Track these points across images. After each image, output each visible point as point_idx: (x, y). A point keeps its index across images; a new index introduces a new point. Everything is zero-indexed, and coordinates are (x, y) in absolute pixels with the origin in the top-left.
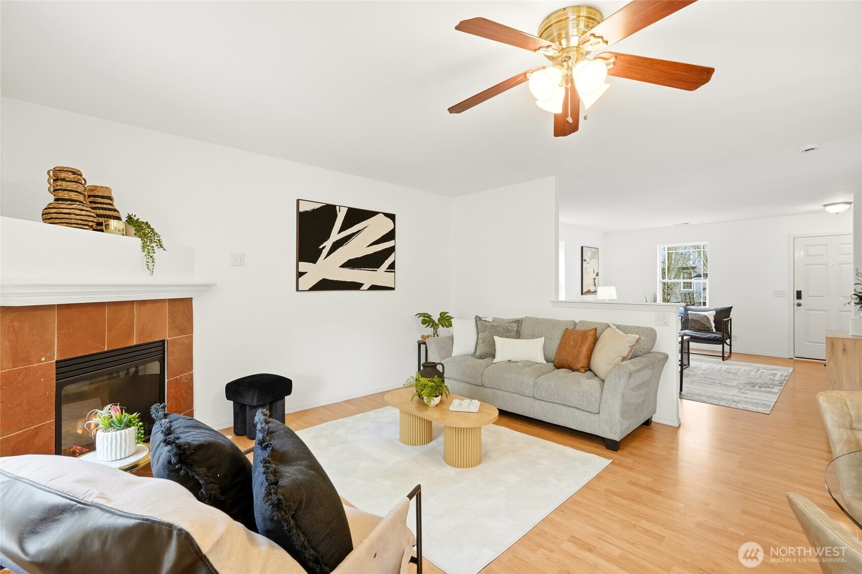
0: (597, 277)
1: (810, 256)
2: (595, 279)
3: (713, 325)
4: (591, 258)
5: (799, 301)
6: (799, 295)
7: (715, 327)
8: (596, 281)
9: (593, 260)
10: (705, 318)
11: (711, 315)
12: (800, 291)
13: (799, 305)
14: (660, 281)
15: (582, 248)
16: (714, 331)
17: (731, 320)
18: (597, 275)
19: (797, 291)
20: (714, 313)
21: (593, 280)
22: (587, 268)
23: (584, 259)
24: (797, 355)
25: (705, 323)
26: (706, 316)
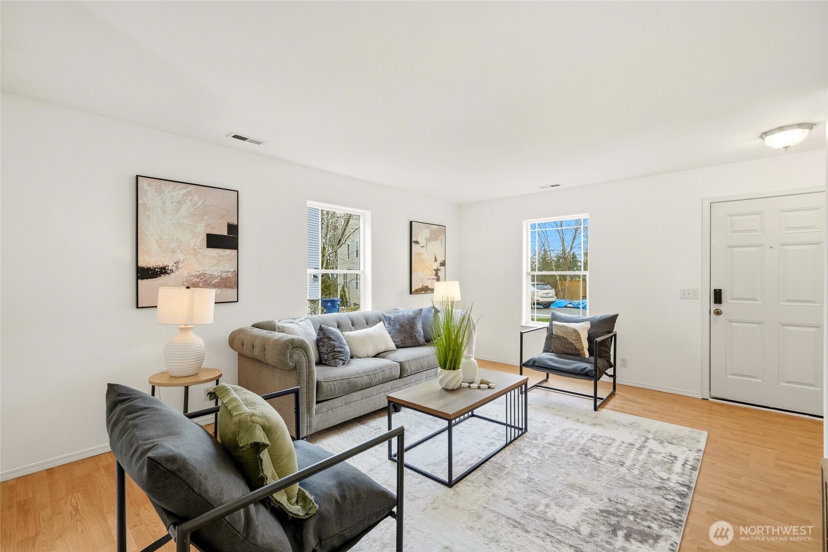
0: (442, 268)
1: (735, 232)
2: (437, 270)
3: (586, 344)
4: (428, 240)
5: (717, 306)
6: (718, 296)
7: (589, 350)
8: (440, 274)
9: (432, 243)
10: (574, 334)
11: (583, 329)
12: (720, 290)
13: (718, 313)
14: (528, 274)
15: (411, 223)
16: (587, 355)
17: (615, 335)
18: (443, 264)
19: (715, 290)
20: (588, 325)
21: (434, 272)
22: (420, 254)
23: (413, 239)
24: (714, 394)
25: (573, 342)
26: (575, 331)
